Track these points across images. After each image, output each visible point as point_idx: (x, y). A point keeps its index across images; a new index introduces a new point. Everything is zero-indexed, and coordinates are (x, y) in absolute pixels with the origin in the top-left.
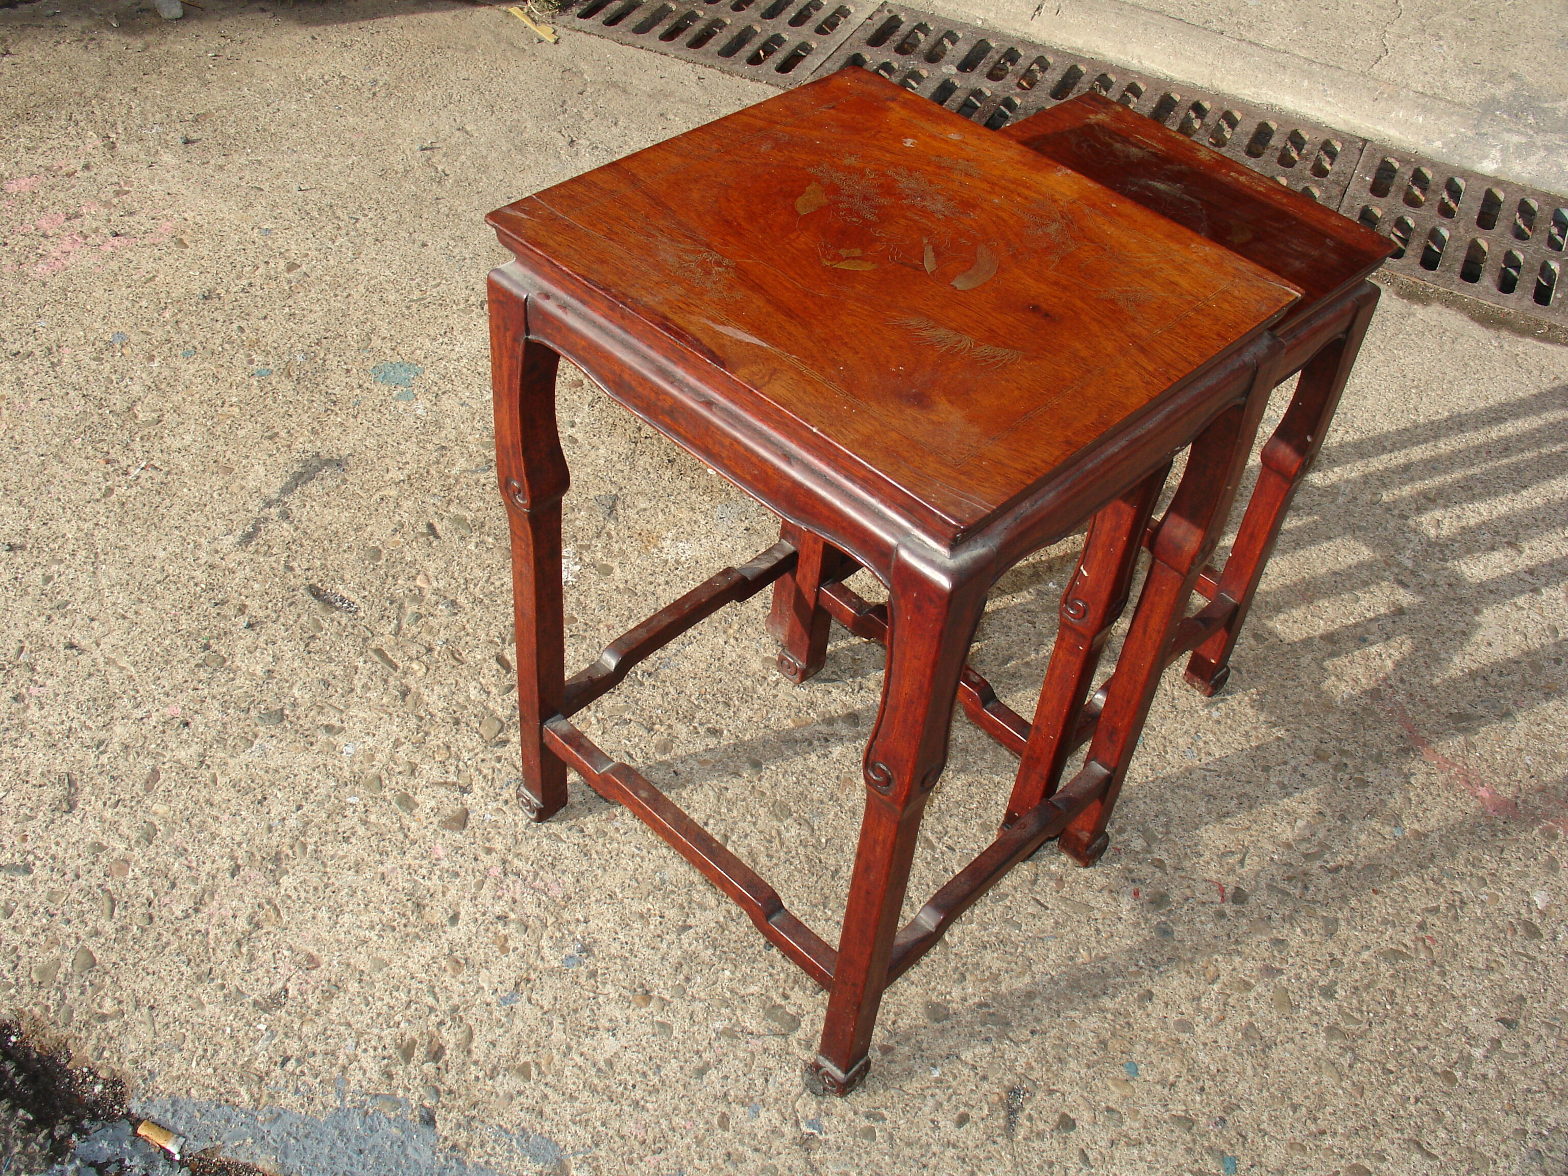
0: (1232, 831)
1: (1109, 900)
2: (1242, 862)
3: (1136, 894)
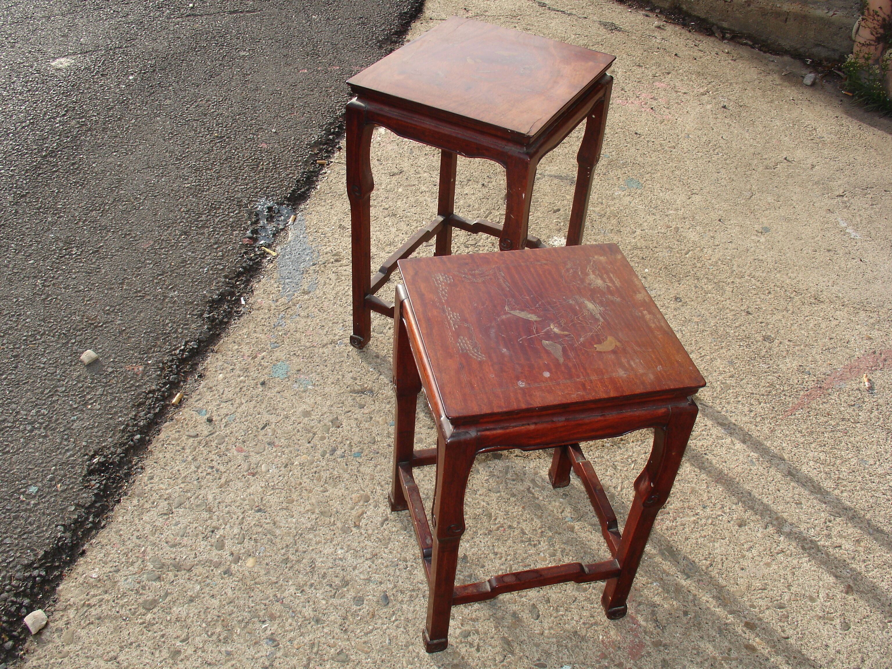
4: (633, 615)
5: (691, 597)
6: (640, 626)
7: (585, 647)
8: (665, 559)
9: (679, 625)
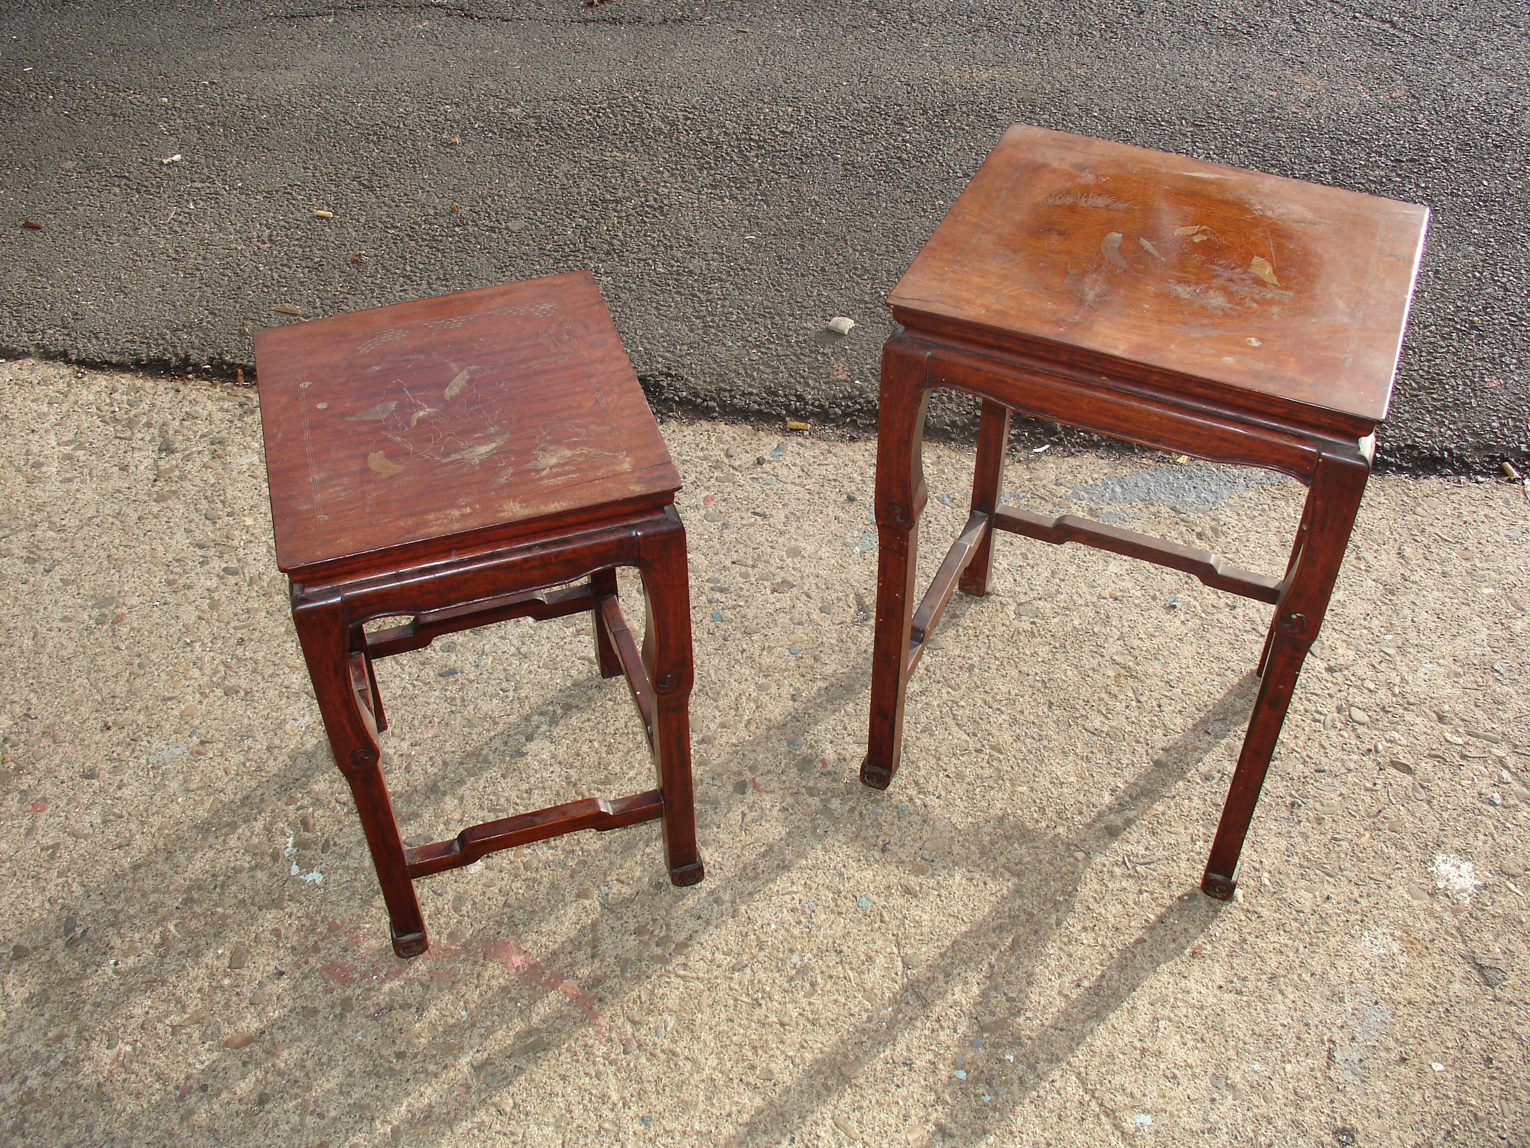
0: (758, 840)
1: (843, 752)
2: (744, 814)
3: (824, 763)
4: (405, 975)
5: (432, 1068)
6: (383, 982)
7: (351, 903)
8: (518, 1035)
9: (379, 1042)
